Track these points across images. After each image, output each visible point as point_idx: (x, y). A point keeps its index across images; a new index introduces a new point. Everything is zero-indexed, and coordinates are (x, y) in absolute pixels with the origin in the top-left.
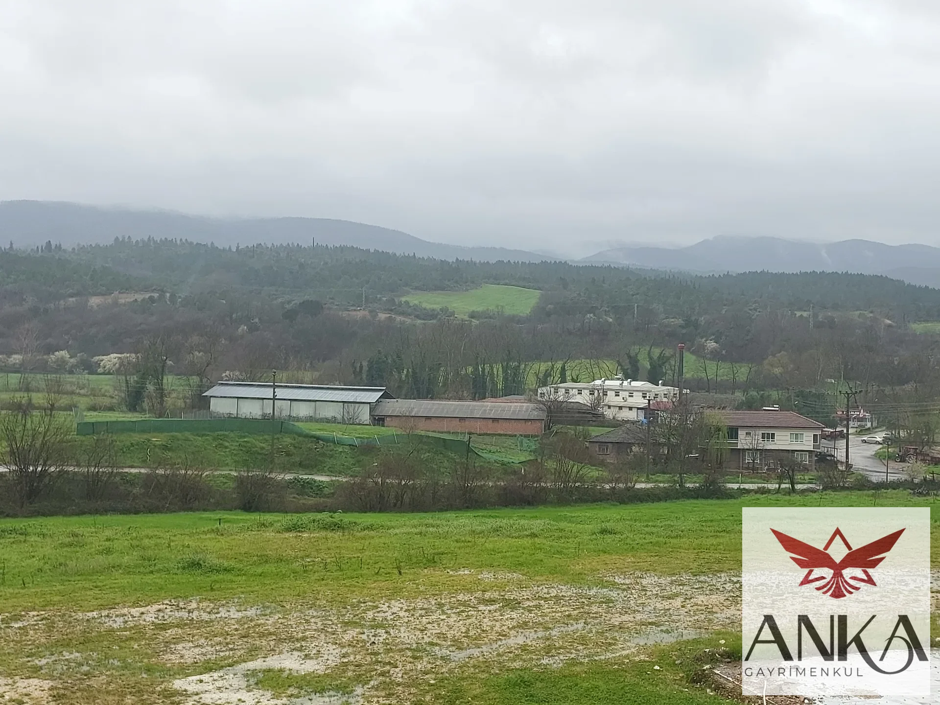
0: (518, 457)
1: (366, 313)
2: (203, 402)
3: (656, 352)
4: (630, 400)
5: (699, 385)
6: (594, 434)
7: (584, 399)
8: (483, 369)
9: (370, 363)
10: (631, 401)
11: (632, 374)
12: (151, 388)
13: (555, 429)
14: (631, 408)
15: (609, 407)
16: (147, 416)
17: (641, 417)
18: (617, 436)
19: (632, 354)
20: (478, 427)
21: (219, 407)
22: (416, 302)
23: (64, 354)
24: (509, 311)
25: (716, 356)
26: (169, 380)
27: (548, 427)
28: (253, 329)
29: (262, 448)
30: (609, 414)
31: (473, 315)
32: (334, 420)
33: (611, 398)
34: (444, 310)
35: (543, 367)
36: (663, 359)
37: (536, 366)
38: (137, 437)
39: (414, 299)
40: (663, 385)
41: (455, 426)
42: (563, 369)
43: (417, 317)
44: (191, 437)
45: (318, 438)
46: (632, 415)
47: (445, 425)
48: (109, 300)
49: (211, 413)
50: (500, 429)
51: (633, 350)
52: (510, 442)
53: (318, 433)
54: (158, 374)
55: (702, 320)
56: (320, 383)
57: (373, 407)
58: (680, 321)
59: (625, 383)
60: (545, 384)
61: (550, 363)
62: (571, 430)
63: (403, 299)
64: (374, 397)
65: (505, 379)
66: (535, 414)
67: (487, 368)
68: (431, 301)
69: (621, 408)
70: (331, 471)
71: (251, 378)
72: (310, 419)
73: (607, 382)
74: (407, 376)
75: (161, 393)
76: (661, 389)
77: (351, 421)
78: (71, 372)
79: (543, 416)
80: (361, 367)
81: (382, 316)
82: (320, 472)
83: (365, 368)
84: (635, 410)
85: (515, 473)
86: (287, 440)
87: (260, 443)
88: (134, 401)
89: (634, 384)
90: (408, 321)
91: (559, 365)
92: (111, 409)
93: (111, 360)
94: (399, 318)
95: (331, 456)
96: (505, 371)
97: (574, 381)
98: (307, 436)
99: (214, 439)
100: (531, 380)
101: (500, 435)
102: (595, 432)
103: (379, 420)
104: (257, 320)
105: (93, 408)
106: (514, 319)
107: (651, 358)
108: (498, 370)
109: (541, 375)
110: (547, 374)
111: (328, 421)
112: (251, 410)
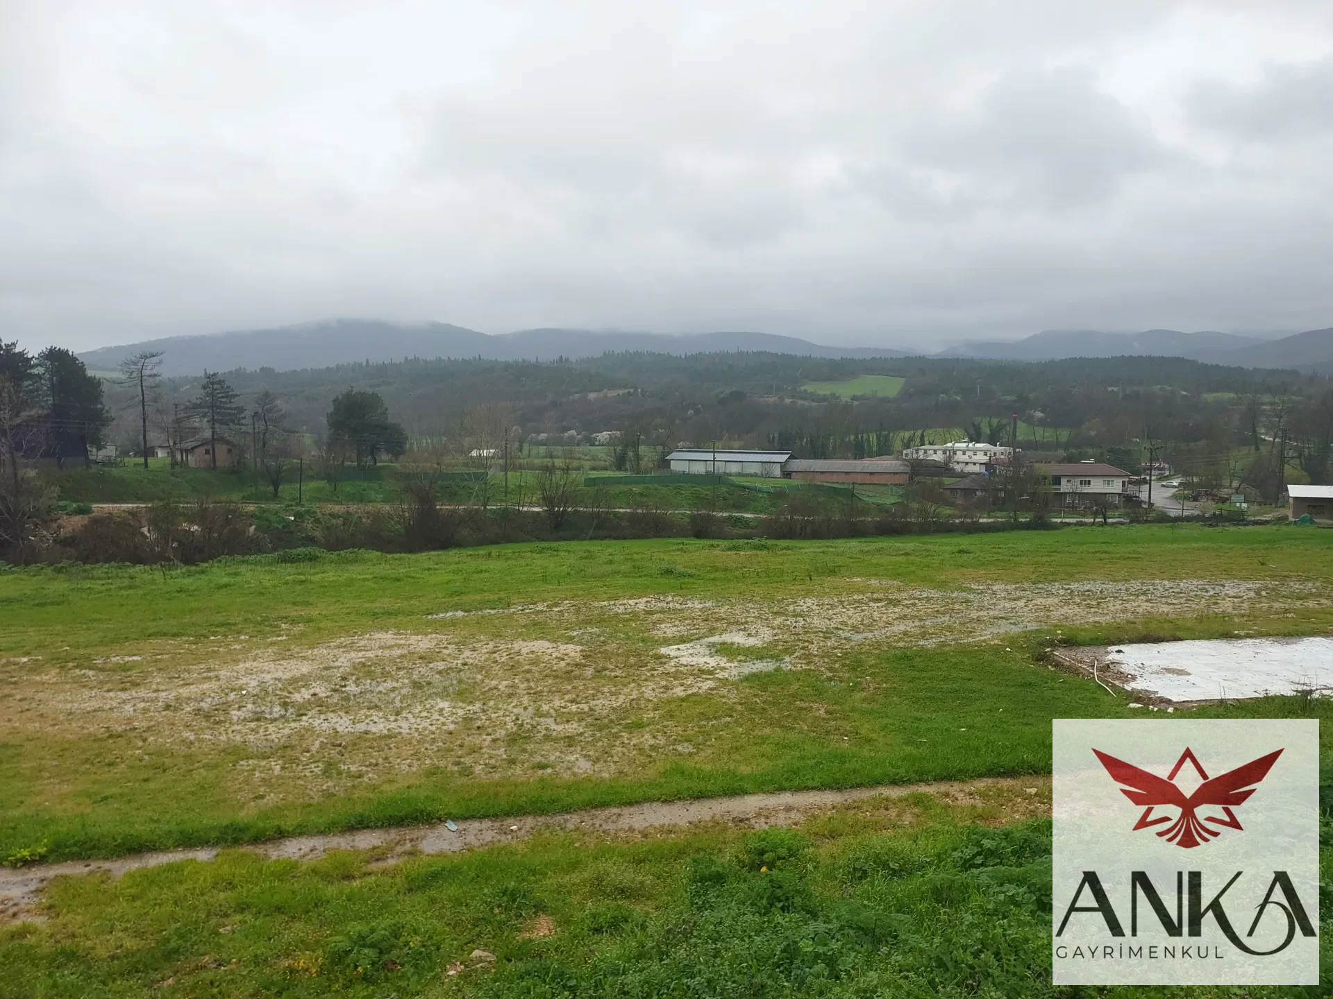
0: (889, 500)
1: (776, 398)
2: (665, 463)
3: (995, 421)
4: (974, 457)
5: (1028, 446)
6: (946, 483)
7: (939, 457)
8: (862, 437)
9: (780, 435)
10: (975, 459)
11: (976, 438)
12: (631, 454)
13: (916, 479)
14: (975, 464)
15: (958, 463)
16: (628, 474)
17: (983, 470)
18: (965, 484)
19: (976, 423)
20: (859, 479)
21: (676, 466)
22: (813, 390)
23: (573, 432)
24: (880, 394)
25: (1042, 423)
26: (642, 449)
27: (911, 478)
28: (697, 412)
29: (707, 495)
30: (958, 468)
31: (854, 398)
32: (755, 475)
33: (959, 456)
34: (833, 395)
35: (907, 435)
36: (1000, 427)
37: (901, 434)
38: (624, 488)
39: (810, 388)
40: (1001, 445)
41: (842, 478)
42: (922, 435)
43: (813, 400)
44: (659, 488)
45: (745, 488)
46: (976, 469)
47: (835, 478)
48: (601, 395)
49: (671, 471)
50: (875, 479)
51: (977, 420)
52: (883, 489)
53: (745, 484)
54: (636, 444)
55: (1032, 396)
56: (746, 449)
57: (783, 465)
58: (1014, 398)
59: (971, 445)
60: (908, 447)
61: (912, 432)
62: (929, 480)
63: (803, 388)
64: (783, 458)
65: (879, 444)
66: (901, 469)
67: (865, 436)
68: (824, 389)
69: (967, 463)
70: (755, 511)
71: (698, 446)
72: (739, 475)
73: (957, 445)
74: (806, 443)
75: (638, 458)
76: (999, 449)
77: (768, 476)
78: (578, 445)
79: (908, 470)
80: (774, 437)
81: (788, 401)
82: (747, 511)
83: (777, 438)
84: (978, 466)
85: (887, 511)
86: (724, 489)
87: (705, 491)
88: (620, 463)
89: (977, 445)
90: (806, 403)
91: (919, 433)
92: (605, 469)
93: (604, 436)
94: (800, 402)
95: (754, 501)
96: (878, 439)
97: (930, 444)
98: (738, 486)
99: (674, 489)
100: (898, 445)
101: (875, 484)
102: (948, 481)
103: (787, 474)
104: (700, 406)
105: (594, 469)
106: (886, 400)
107: (990, 426)
108: (873, 438)
109: (905, 441)
110: (911, 439)
111: (751, 475)
112: (699, 469)
